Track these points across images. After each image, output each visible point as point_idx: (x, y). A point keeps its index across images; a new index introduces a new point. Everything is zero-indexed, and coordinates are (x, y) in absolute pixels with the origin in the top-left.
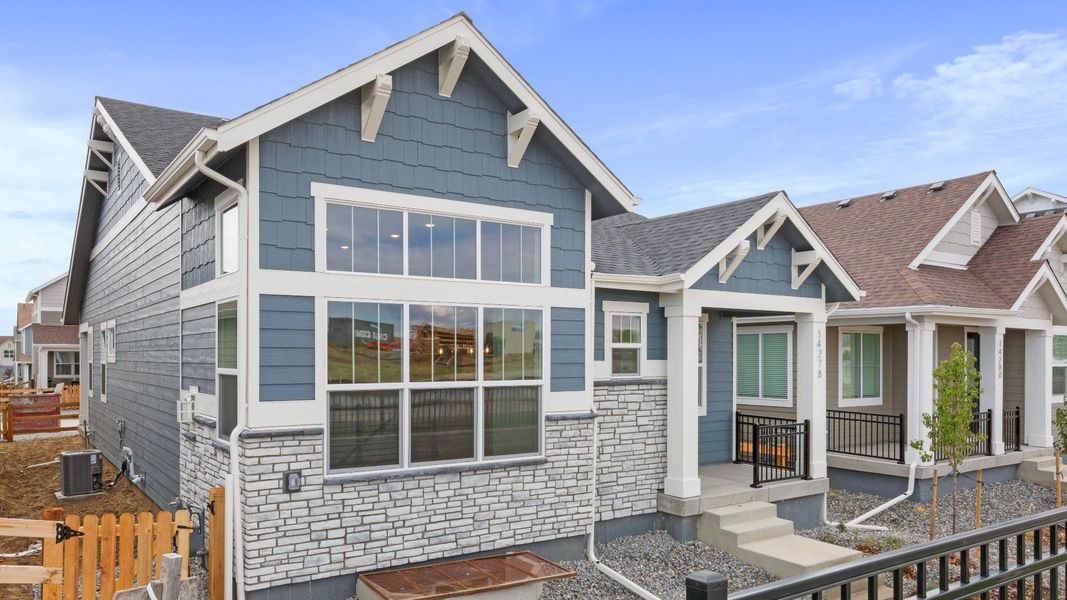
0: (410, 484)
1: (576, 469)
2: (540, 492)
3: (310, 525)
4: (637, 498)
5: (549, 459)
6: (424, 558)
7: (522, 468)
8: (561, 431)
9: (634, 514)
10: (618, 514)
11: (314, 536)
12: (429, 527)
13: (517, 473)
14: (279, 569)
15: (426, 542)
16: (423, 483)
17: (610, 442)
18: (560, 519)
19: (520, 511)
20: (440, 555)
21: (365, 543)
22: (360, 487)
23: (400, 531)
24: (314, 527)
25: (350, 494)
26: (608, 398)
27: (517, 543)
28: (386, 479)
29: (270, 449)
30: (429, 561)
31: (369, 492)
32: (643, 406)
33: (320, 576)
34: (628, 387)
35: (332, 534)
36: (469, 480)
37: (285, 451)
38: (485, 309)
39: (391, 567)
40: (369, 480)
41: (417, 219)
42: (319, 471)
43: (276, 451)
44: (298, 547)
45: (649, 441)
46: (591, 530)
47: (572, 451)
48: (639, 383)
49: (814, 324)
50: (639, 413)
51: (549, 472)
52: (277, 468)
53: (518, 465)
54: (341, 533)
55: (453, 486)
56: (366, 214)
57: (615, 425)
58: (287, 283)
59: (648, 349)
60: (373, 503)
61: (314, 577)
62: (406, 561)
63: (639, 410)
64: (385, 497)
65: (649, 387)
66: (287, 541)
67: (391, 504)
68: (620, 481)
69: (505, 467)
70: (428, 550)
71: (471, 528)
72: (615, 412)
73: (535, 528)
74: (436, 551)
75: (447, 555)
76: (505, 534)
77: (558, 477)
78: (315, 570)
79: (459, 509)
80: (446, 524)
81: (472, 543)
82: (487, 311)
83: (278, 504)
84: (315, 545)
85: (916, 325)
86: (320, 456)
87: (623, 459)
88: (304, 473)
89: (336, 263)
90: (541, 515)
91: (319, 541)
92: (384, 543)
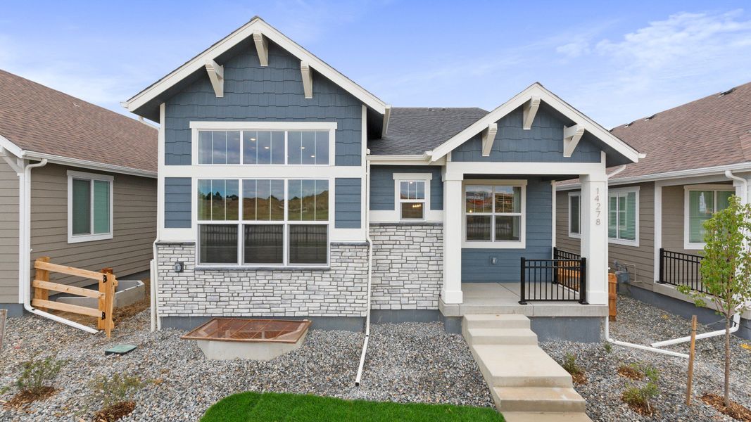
0: (242, 274)
1: (353, 276)
2: (325, 287)
3: (188, 290)
4: (421, 299)
5: (332, 269)
6: (250, 315)
7: (313, 272)
8: (342, 252)
9: (418, 308)
10: (405, 307)
11: (190, 295)
12: (253, 298)
13: (310, 274)
14: (173, 308)
15: (252, 306)
16: (249, 275)
17: (399, 261)
18: (341, 305)
19: (312, 297)
20: (260, 315)
21: (217, 302)
22: (214, 273)
23: (236, 299)
24: (190, 290)
25: (208, 276)
26: (396, 233)
27: (310, 315)
28: (227, 270)
29: (168, 250)
30: (253, 317)
31: (219, 276)
32: (426, 240)
33: (193, 315)
34: (413, 227)
35: (199, 295)
36: (278, 276)
37: (176, 252)
38: (289, 181)
39: (231, 317)
40: (219, 270)
41: (248, 134)
42: (193, 263)
43: (171, 252)
44: (183, 299)
45: (430, 263)
46: (367, 314)
47: (350, 265)
48: (422, 225)
49: (591, 184)
50: (422, 244)
51: (332, 276)
52: (172, 260)
53: (311, 270)
54: (204, 295)
55: (267, 278)
56: (219, 134)
57: (403, 251)
58: (178, 171)
59: (431, 203)
60: (221, 282)
61: (190, 315)
62: (239, 315)
63: (423, 242)
64: (227, 279)
65: (432, 227)
66: (177, 295)
67: (231, 284)
68: (406, 286)
69: (301, 270)
70: (252, 310)
71: (279, 302)
72: (402, 243)
73: (322, 308)
74: (257, 312)
75: (264, 315)
76: (301, 309)
77: (339, 280)
78: (190, 312)
79: (272, 291)
80: (264, 298)
81: (279, 311)
82: (291, 182)
83: (173, 277)
84: (191, 299)
85: (742, 182)
86: (193, 256)
87: (409, 272)
88: (185, 263)
89: (206, 160)
90: (326, 301)
91: (193, 297)
92: (227, 303)
